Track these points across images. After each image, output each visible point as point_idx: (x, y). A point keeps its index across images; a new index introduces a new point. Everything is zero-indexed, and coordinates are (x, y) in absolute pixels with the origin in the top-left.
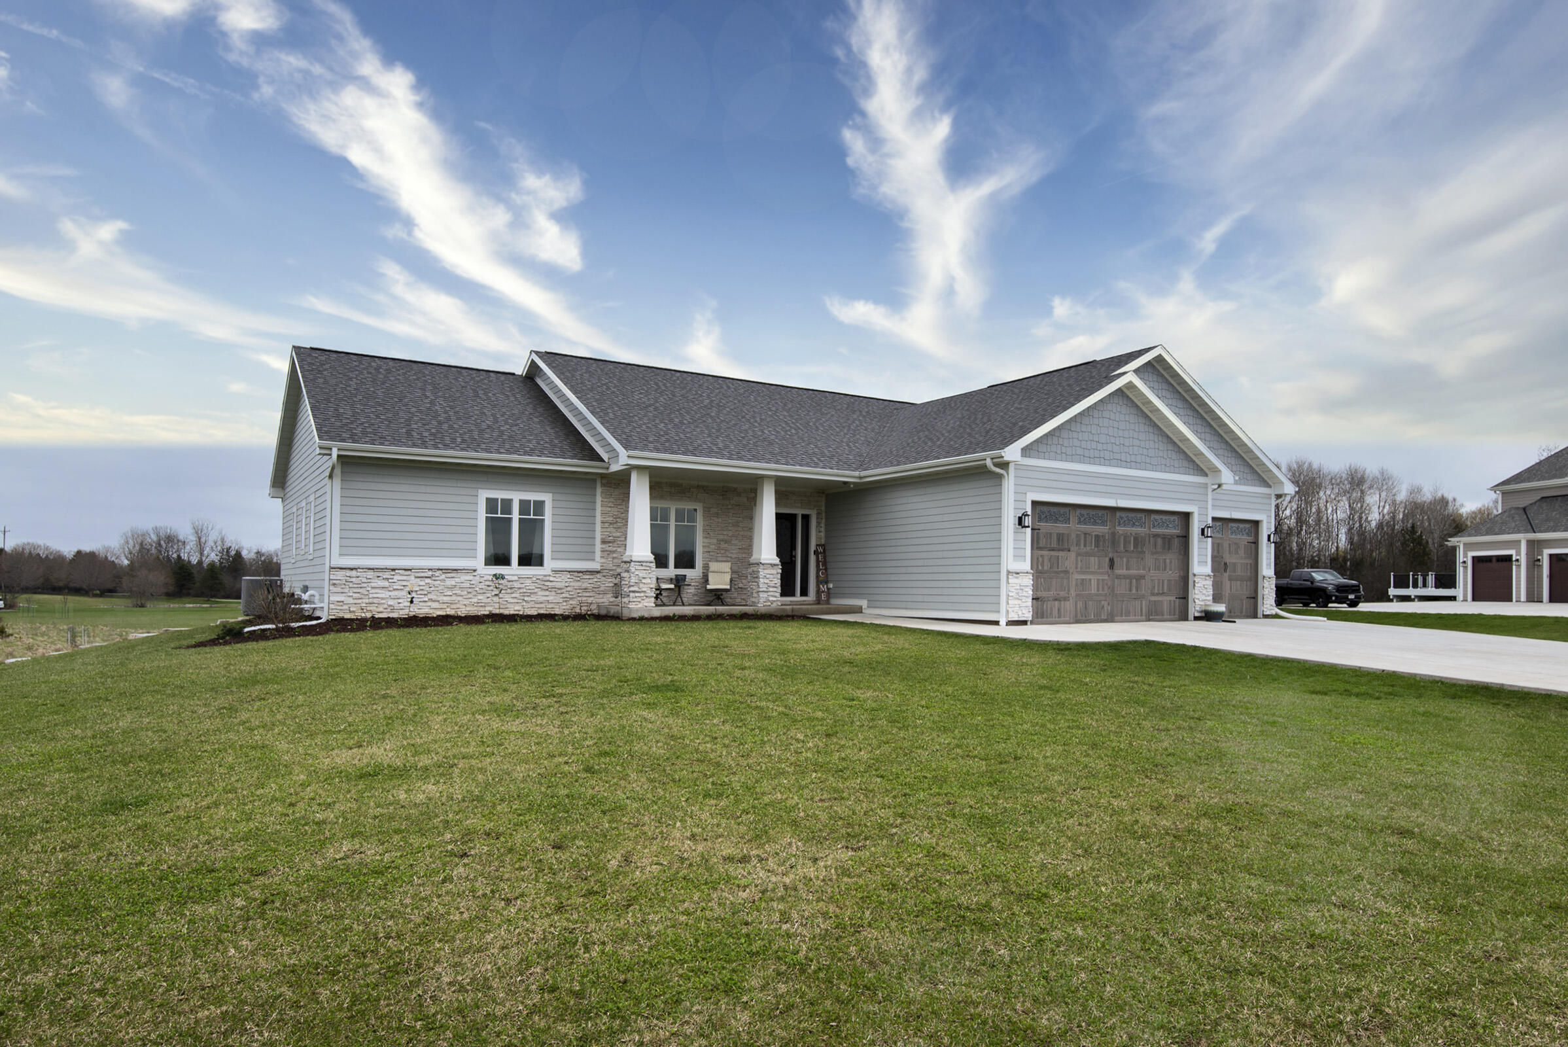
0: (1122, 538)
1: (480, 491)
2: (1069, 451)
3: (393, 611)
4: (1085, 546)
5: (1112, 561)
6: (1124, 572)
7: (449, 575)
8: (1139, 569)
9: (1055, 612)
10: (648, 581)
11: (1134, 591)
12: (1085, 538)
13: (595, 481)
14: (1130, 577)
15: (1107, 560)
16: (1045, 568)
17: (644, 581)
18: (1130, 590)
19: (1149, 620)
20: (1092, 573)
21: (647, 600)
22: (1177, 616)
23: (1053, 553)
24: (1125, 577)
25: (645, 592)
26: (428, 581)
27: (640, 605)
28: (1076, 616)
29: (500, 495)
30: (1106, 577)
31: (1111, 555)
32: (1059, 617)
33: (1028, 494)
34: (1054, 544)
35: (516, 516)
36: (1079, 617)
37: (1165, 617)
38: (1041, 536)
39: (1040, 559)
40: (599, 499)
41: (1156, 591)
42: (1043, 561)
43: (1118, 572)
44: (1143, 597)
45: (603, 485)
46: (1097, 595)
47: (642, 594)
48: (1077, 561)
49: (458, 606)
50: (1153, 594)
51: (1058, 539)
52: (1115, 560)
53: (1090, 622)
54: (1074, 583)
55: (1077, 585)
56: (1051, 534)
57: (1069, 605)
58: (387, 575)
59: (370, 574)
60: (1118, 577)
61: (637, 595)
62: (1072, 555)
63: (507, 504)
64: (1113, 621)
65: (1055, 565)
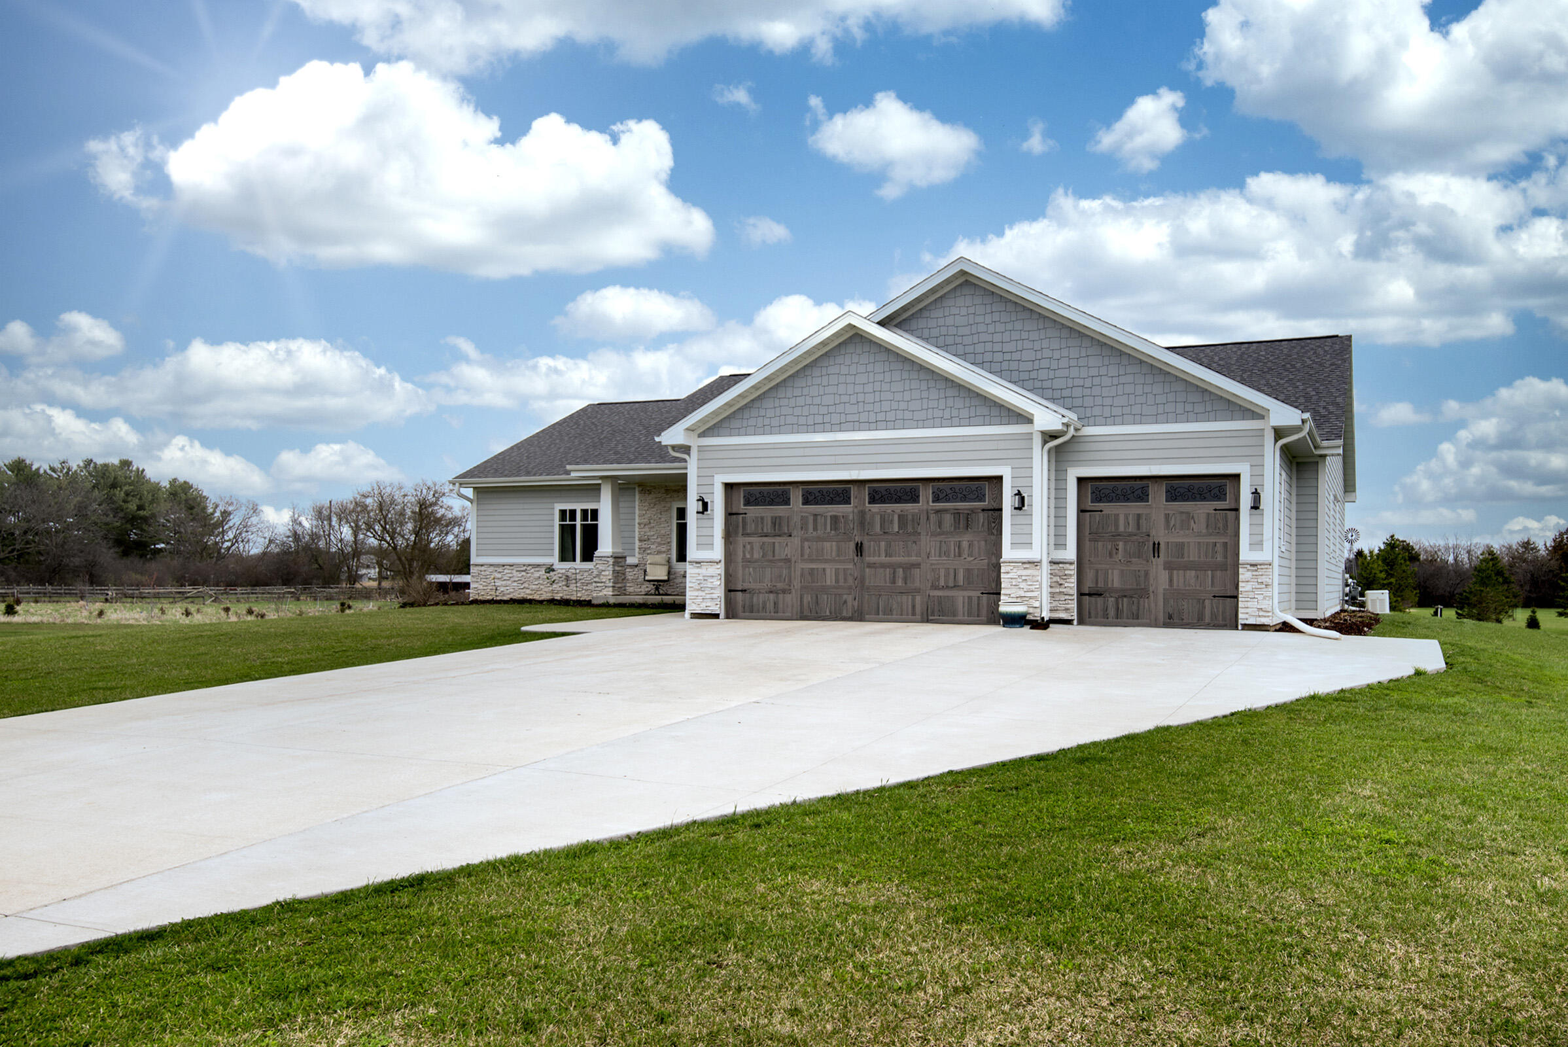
0: (878, 519)
1: (556, 505)
2: (775, 422)
3: (504, 595)
4: (815, 529)
5: (859, 549)
6: (883, 559)
7: (537, 569)
8: (909, 555)
9: (770, 606)
10: (607, 573)
11: (900, 583)
12: (815, 521)
13: (635, 488)
14: (893, 567)
15: (852, 546)
16: (756, 556)
17: (603, 573)
18: (894, 582)
19: (928, 621)
20: (827, 561)
21: (607, 589)
22: (984, 619)
23: (765, 539)
24: (883, 566)
25: (604, 582)
26: (523, 573)
27: (600, 594)
28: (802, 612)
29: (568, 507)
30: (851, 566)
31: (858, 539)
32: (776, 612)
33: (716, 477)
34: (768, 528)
35: (578, 522)
36: (806, 613)
37: (960, 618)
38: (749, 521)
39: (748, 547)
40: (637, 503)
41: (942, 583)
42: (752, 549)
43: (869, 559)
44: (918, 591)
45: (640, 492)
46: (834, 587)
47: (602, 584)
48: (802, 548)
49: (541, 592)
50: (935, 587)
51: (774, 524)
52: (866, 544)
53: (824, 619)
54: (798, 573)
55: (802, 575)
56: (762, 518)
57: (790, 599)
58: (500, 570)
59: (492, 569)
60: (870, 566)
61: (598, 585)
62: (796, 541)
63: (573, 512)
64: (862, 620)
65: (770, 553)
